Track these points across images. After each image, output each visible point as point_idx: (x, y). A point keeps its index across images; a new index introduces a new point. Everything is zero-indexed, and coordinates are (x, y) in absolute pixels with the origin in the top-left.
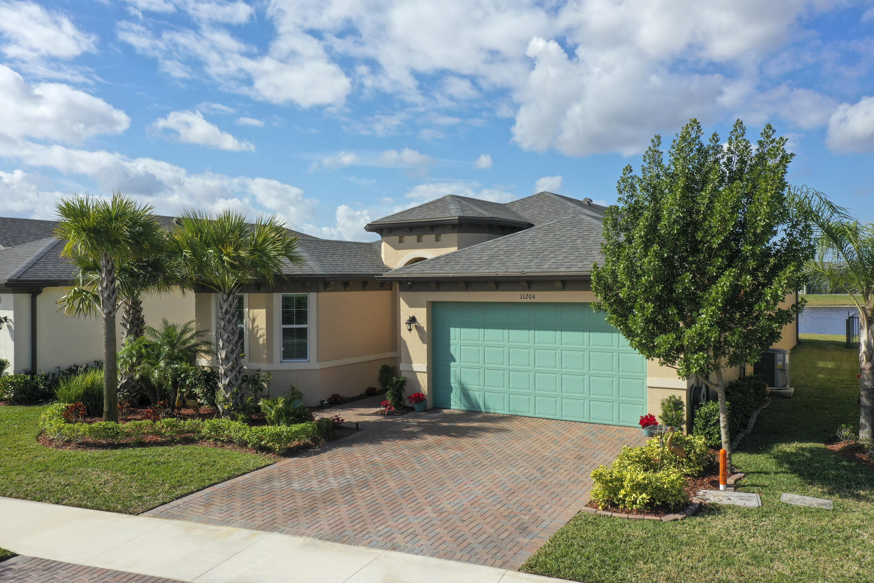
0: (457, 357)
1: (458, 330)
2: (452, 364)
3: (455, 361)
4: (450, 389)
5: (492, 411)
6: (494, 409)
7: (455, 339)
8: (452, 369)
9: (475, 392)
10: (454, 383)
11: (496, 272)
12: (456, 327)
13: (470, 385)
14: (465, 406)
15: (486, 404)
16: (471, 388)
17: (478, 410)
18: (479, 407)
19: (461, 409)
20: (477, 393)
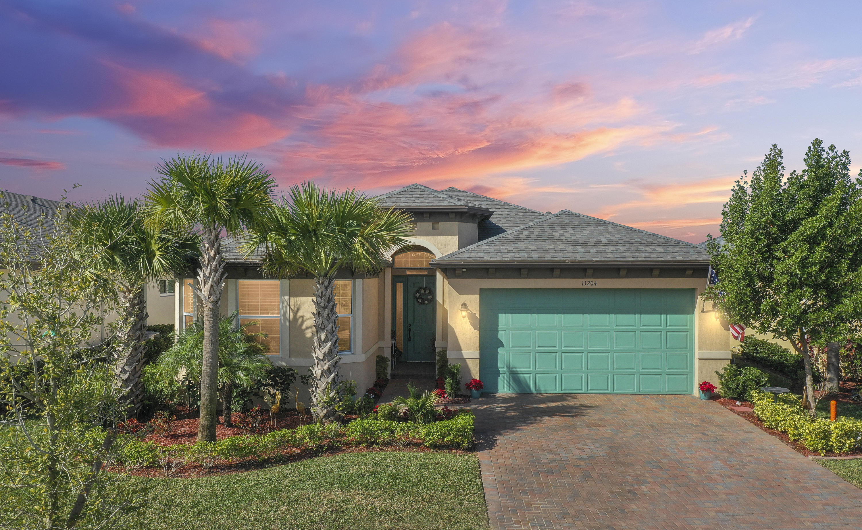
0: (506, 342)
1: (507, 315)
2: (500, 349)
3: (503, 346)
4: (498, 374)
5: (543, 391)
6: (545, 390)
7: (504, 325)
8: (500, 355)
9: (525, 375)
10: (501, 366)
11: (566, 260)
12: (505, 313)
13: (520, 368)
14: (513, 389)
15: (537, 384)
16: (521, 371)
17: (529, 391)
18: (530, 389)
19: (509, 392)
20: (527, 376)
